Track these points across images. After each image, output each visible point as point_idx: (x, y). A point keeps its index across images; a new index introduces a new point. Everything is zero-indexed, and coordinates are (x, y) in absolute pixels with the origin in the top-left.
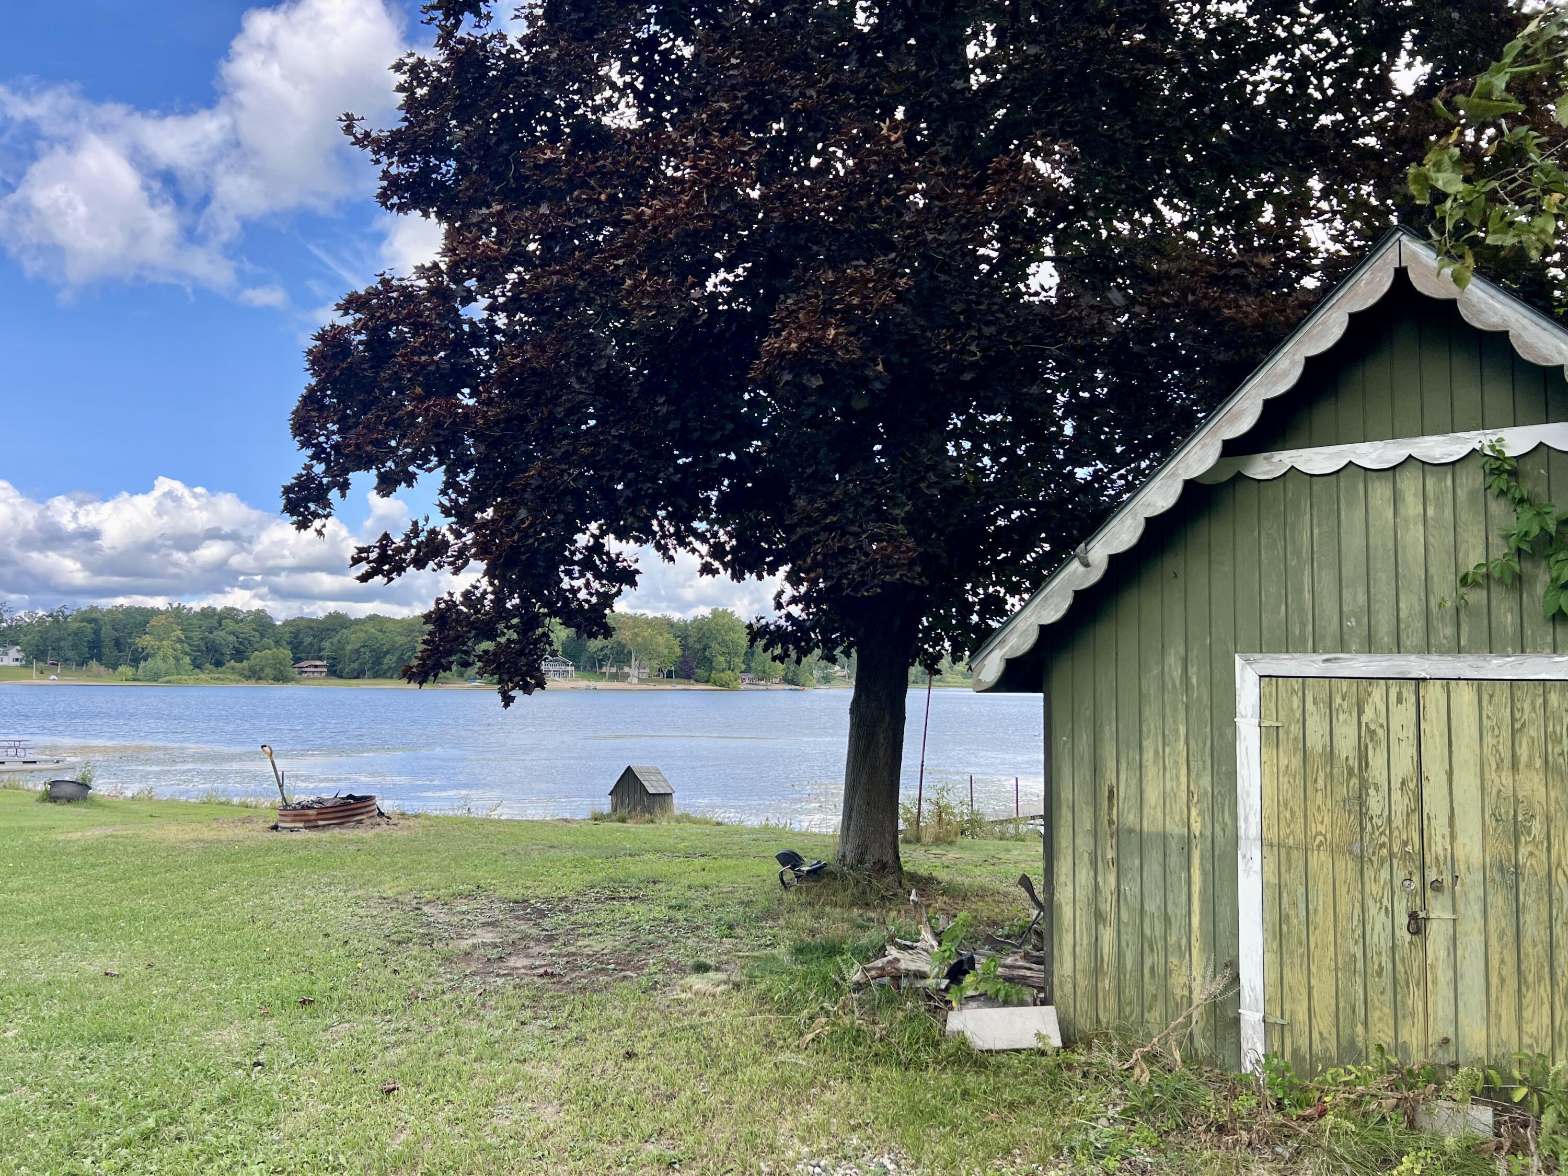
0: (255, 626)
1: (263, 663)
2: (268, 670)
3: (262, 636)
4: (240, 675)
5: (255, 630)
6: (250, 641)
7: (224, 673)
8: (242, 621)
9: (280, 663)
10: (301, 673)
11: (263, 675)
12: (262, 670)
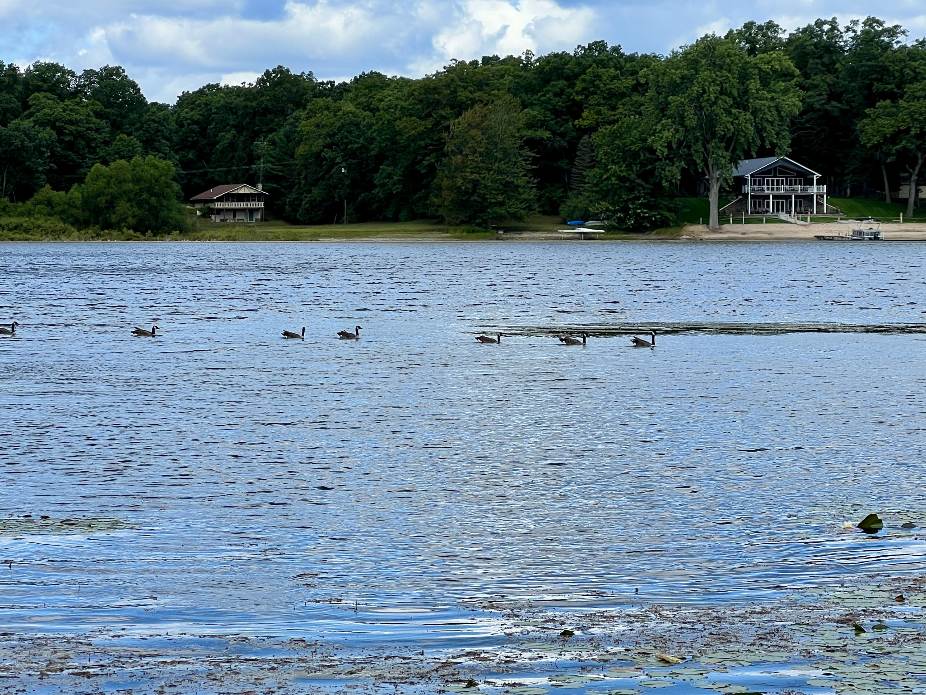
0: (99, 107)
1: (114, 190)
2: (123, 206)
3: (116, 127)
4: (65, 216)
5: (98, 115)
6: (89, 142)
7: (29, 214)
8: (74, 94)
9: (149, 190)
10: (208, 213)
11: (114, 218)
12: (111, 205)
